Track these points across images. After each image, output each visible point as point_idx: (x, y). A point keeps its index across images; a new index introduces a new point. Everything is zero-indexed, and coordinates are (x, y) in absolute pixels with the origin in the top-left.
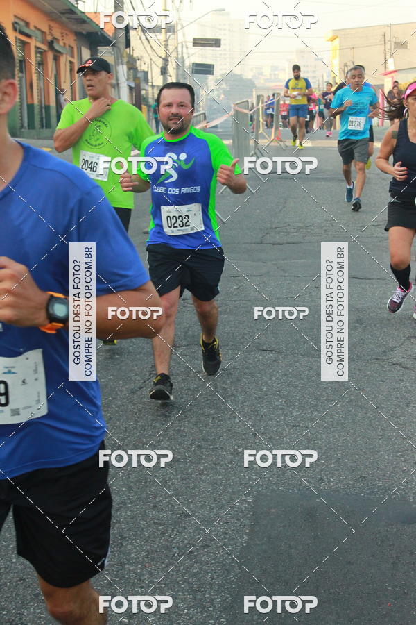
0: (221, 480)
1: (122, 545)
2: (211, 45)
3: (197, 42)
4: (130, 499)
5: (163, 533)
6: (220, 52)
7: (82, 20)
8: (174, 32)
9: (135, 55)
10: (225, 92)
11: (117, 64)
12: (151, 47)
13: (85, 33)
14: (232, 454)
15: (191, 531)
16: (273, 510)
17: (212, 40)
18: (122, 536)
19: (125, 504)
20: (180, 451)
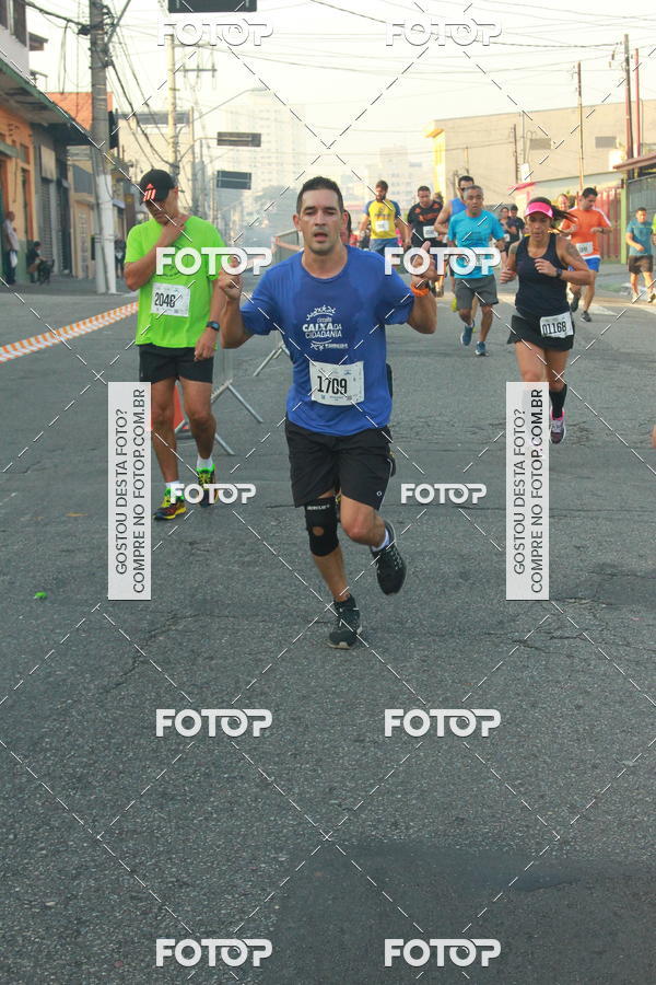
0: (239, 827)
1: (78, 932)
2: (246, 144)
3: (224, 139)
4: (94, 861)
5: (144, 913)
6: (261, 155)
7: (42, 104)
8: (188, 123)
9: (126, 159)
10: (270, 217)
11: (96, 173)
12: (151, 146)
13: (46, 125)
14: (257, 786)
15: (189, 909)
16: (319, 874)
17: (247, 135)
18: (78, 919)
19: (87, 868)
20: (177, 783)
